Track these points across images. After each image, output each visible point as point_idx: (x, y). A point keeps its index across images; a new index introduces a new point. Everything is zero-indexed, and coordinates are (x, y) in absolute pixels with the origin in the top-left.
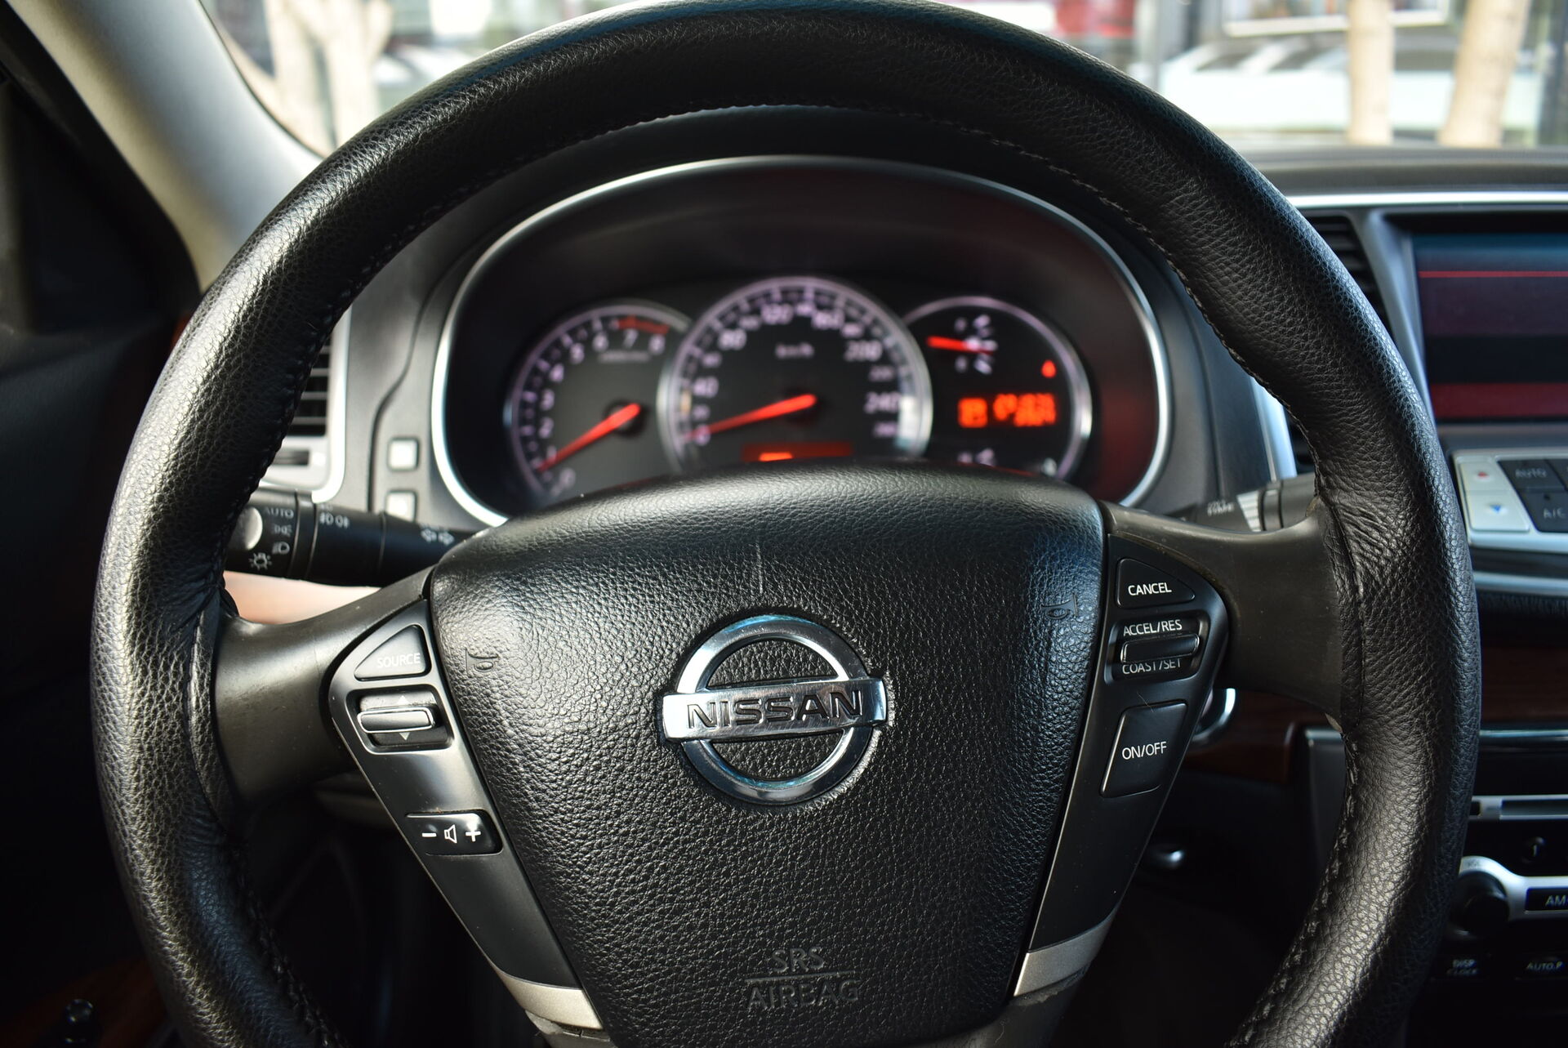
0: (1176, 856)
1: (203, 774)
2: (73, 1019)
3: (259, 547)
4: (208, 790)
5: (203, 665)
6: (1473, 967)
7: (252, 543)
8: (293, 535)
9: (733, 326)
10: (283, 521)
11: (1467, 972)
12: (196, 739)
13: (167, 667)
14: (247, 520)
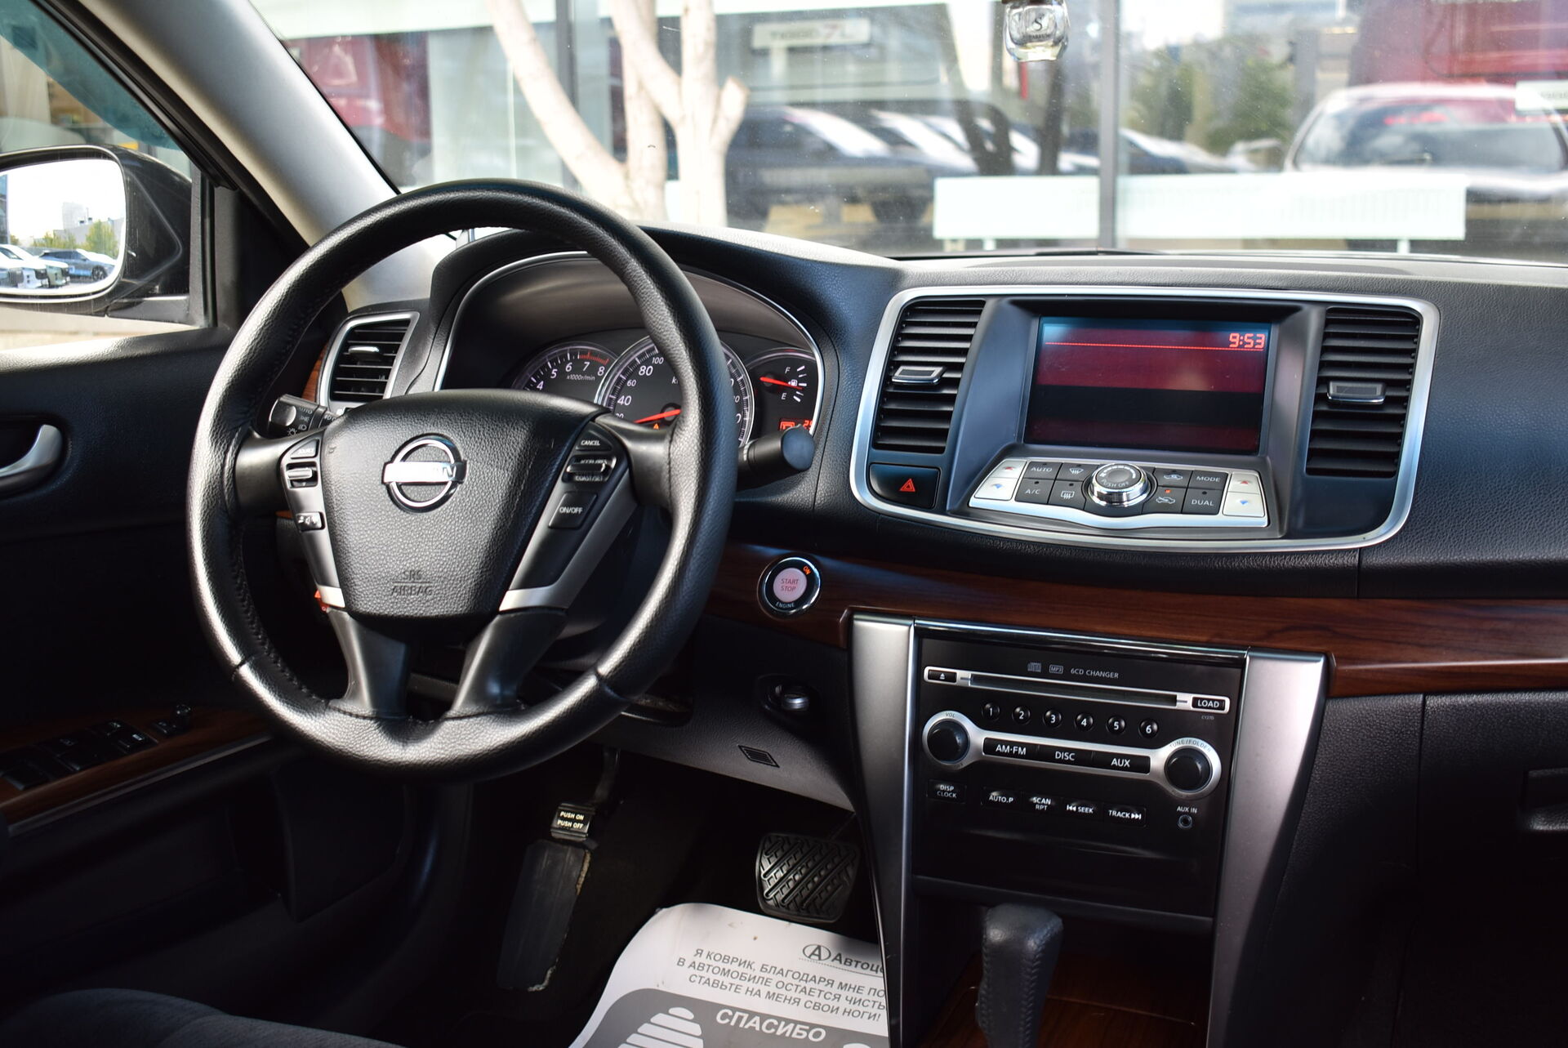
0: (798, 702)
1: (226, 491)
2: (179, 712)
3: (291, 426)
4: (226, 498)
5: (235, 446)
6: (952, 791)
7: (288, 424)
8: (309, 422)
9: (647, 363)
10: (305, 414)
11: (949, 795)
12: (226, 475)
13: (221, 444)
14: (289, 412)
